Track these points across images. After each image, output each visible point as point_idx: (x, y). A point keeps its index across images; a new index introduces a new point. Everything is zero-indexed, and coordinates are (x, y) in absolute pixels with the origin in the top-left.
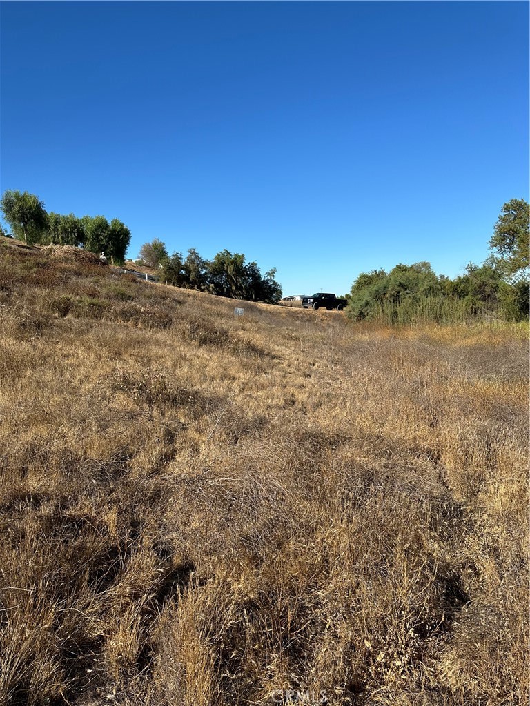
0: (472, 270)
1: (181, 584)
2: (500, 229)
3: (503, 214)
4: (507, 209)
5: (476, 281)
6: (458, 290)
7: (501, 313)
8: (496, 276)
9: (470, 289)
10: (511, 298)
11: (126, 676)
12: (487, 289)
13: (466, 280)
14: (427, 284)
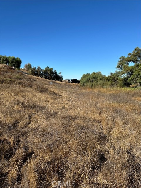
0: (112, 74)
1: (29, 157)
2: (119, 64)
3: (120, 60)
4: (121, 59)
5: (113, 77)
6: (108, 79)
7: (119, 85)
8: (117, 76)
9: (111, 79)
10: (121, 82)
11: (13, 183)
12: (115, 79)
13: (110, 77)
14: (100, 77)
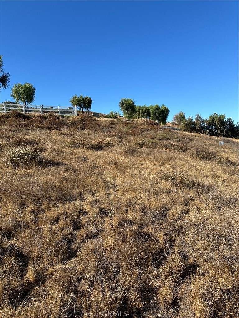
1: (193, 273)
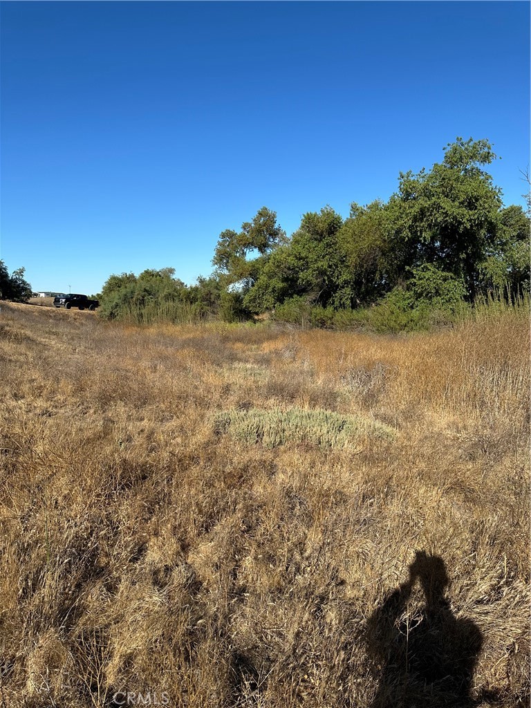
0: (202, 281)
2: (218, 251)
3: (221, 240)
4: (223, 236)
5: (204, 291)
6: (191, 297)
8: (218, 287)
9: (199, 296)
10: (227, 305)
12: (212, 297)
13: (196, 289)
14: (166, 291)
